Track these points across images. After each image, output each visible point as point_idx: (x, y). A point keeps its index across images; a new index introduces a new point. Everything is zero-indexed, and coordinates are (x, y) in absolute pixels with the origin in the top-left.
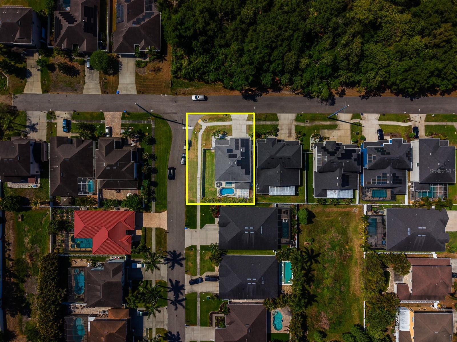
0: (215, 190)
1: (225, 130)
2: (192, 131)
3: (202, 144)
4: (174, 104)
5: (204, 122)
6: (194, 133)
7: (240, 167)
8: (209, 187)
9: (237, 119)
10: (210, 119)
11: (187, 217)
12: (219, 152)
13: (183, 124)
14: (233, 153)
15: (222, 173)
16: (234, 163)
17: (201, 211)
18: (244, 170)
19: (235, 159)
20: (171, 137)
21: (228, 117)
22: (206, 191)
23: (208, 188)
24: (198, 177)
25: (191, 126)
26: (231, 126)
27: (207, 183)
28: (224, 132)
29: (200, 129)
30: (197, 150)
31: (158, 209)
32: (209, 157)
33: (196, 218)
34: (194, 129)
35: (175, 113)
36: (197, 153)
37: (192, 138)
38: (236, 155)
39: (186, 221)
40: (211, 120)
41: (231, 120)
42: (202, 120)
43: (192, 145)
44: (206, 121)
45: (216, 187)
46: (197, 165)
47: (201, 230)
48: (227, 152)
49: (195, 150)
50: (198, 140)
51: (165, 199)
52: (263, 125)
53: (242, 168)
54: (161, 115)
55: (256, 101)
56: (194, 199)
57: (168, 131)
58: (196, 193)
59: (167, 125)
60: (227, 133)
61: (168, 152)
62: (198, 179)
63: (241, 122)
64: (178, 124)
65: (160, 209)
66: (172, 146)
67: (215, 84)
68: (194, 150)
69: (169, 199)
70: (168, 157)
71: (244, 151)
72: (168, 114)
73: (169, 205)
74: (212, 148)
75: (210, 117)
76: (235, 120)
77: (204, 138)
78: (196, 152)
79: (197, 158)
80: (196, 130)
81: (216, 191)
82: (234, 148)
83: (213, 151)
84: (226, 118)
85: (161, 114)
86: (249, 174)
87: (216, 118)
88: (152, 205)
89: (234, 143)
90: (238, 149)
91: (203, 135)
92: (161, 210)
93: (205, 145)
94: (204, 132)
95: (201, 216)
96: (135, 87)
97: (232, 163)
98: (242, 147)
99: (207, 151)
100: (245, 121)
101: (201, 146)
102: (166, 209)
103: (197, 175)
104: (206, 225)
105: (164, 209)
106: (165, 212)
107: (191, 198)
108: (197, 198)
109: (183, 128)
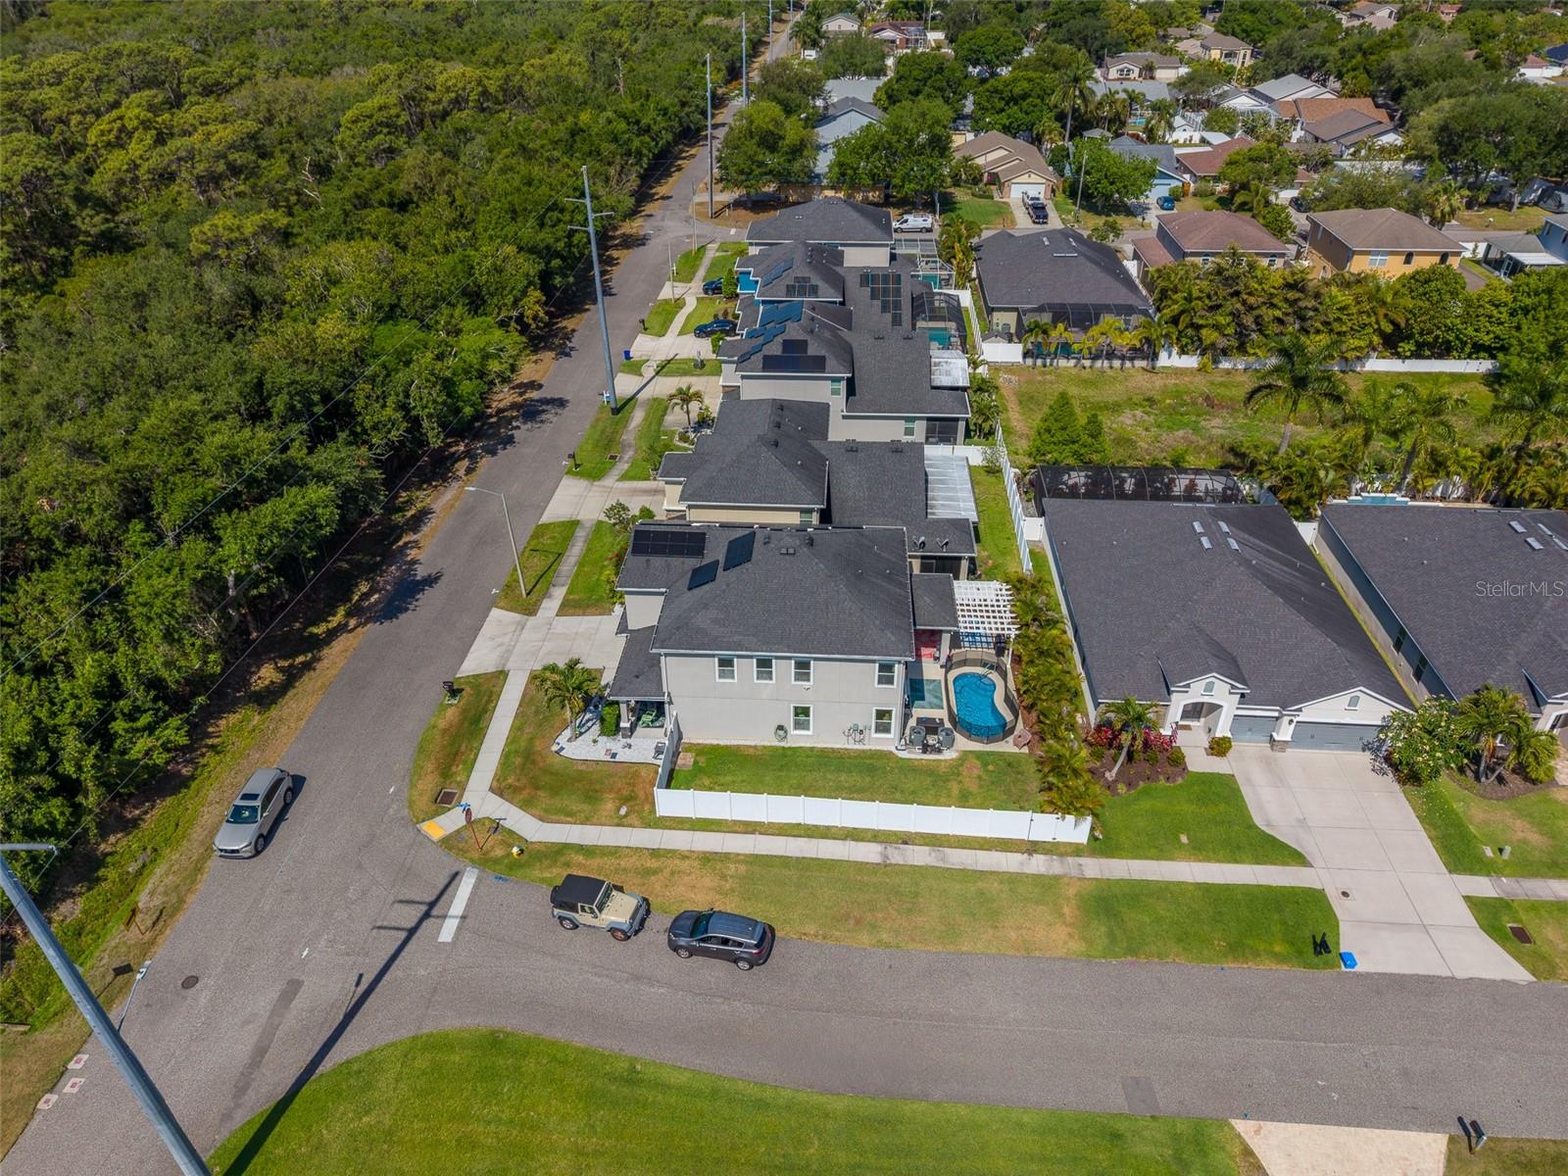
0: (974, 762)
2: (490, 878)
3: (620, 820)
4: (202, 995)
5: (449, 806)
6: (513, 867)
8: (955, 789)
9: (502, 649)
10: (445, 772)
11: (1242, 951)
13: (412, 932)
17: (1162, 854)
20: (494, 1042)
21: (477, 686)
23: (964, 795)
24: (873, 858)
29: (496, 829)
30: (655, 853)
33: (1227, 888)
34: (486, 864)
35: (293, 987)
36: (683, 855)
39: (1280, 958)
40: (458, 769)
41: (503, 673)
42: (433, 815)
45: (951, 754)
46: (785, 861)
47: (1315, 862)
49: (653, 864)
50: (581, 849)
52: (582, 564)
54: (241, 1117)
56: (1071, 894)
57: (422, 1063)
58: (1012, 878)
59: (366, 1068)
61: (632, 1079)
62: (898, 859)
63: (529, 636)
64: (396, 973)
66: (579, 1041)
67: (213, 747)
69: (1109, 1098)
72: (260, 1052)
75: (429, 768)
77: (575, 808)
78: (673, 864)
79: (725, 857)
80: (501, 853)
81: (980, 755)
84: (478, 694)
85: (227, 1117)
87: (453, 743)
91: (550, 817)
93: (627, 802)
94: (526, 805)
95: (1201, 850)
100: (533, 622)
101: (635, 830)
102: (1220, 1127)
103: (861, 866)
104: (1258, 821)
105: (1228, 1147)
106: (1254, 1144)
107: (1066, 910)
108: (1058, 871)
109: (445, 938)
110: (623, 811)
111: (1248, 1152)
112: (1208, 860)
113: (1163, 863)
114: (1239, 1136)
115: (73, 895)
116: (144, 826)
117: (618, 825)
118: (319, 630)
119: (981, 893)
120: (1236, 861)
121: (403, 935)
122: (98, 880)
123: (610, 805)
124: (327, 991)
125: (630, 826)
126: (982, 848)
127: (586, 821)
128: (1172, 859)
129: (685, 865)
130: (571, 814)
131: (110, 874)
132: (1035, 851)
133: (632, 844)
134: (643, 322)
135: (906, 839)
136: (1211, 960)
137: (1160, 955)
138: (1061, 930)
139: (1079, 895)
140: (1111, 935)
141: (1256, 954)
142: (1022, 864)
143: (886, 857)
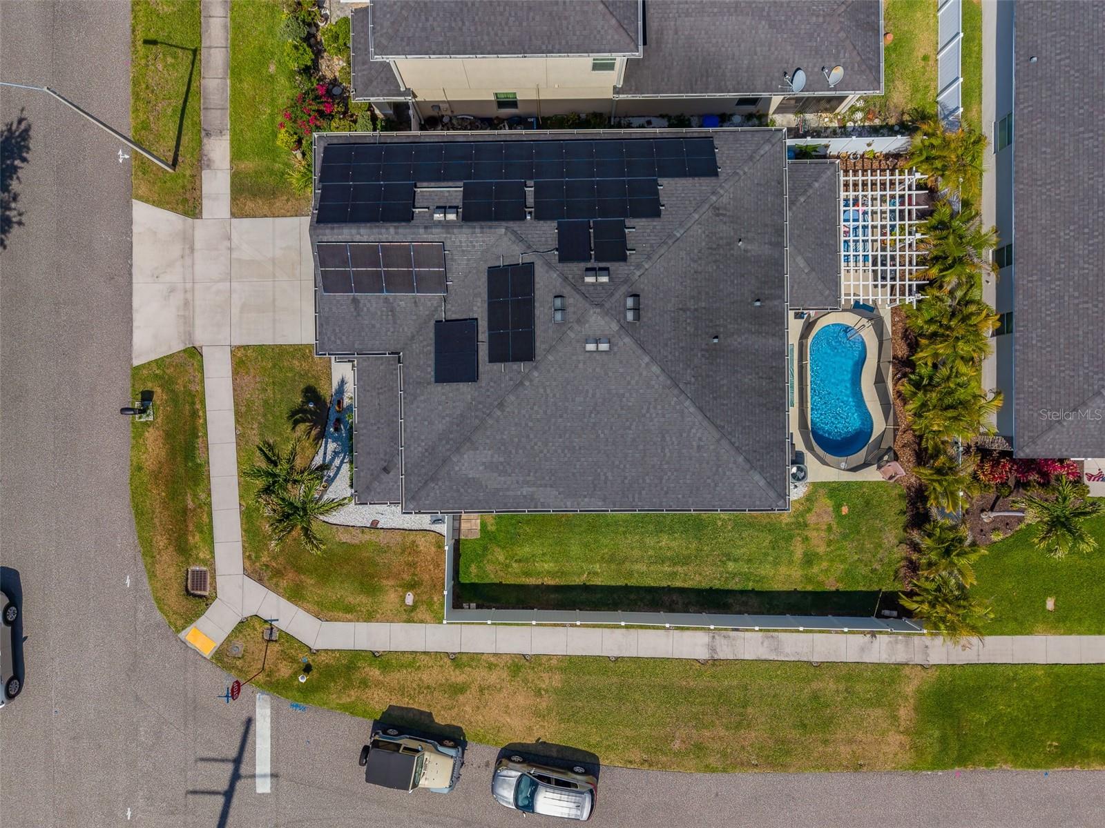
0: (826, 503)
1: (284, 410)
2: (286, 705)
3: (409, 615)
5: (206, 601)
6: (306, 691)
7: (638, 230)
8: (799, 551)
9: (177, 299)
10: (183, 549)
11: (1070, 753)
12: (470, 464)
13: (229, 795)
14: (479, 310)
15: (700, 431)
16: (594, 298)
18: (670, 188)
19: (546, 280)
21: (167, 383)
22: (831, 585)
23: (809, 560)
24: (702, 654)
25: (249, 722)
26: (243, 359)
27: (766, 570)
28: (297, 416)
29: (271, 634)
30: (457, 660)
32: (526, 550)
34: (275, 687)
36: (489, 662)
37: (350, 709)
38: (496, 274)
40: (195, 539)
41: (194, 353)
42: (190, 618)
43: (419, 704)
44: (200, 579)
48: (472, 375)
49: (458, 677)
50: (375, 657)
52: (235, 71)
53: (652, 209)
55: (25, 135)
56: (910, 689)
58: (850, 673)
60: (311, 393)
62: (725, 653)
63: (207, 267)
68: (457, 690)
71: (453, 192)
74: (443, 528)
75: (161, 541)
76: (187, 319)
77: (352, 599)
78: (480, 675)
79: (535, 662)
80: (285, 671)
81: (834, 490)
82: (430, 299)
83: (472, 524)
84: (174, 399)
86: (707, 145)
87: (174, 494)
89: (371, 301)
90: (439, 255)
91: (325, 611)
93: (412, 586)
94: (295, 595)
95: (1065, 621)
97: (597, 321)
98: (404, 215)
99: (472, 574)
100: (203, 230)
101: (428, 626)
103: (685, 664)
107: (902, 713)
108: (900, 657)
109: (264, 786)
110: (410, 599)
112: (1070, 632)
113: (1020, 638)
117: (408, 621)
119: (815, 697)
121: (220, 800)
123: (392, 597)
125: (422, 622)
127: (370, 617)
129: (493, 678)
130: (349, 609)
132: (878, 633)
133: (432, 648)
136: (1037, 766)
137: (990, 764)
138: (895, 739)
139: (919, 691)
140: (943, 740)
141: (1086, 755)
142: (862, 649)
143: (713, 650)
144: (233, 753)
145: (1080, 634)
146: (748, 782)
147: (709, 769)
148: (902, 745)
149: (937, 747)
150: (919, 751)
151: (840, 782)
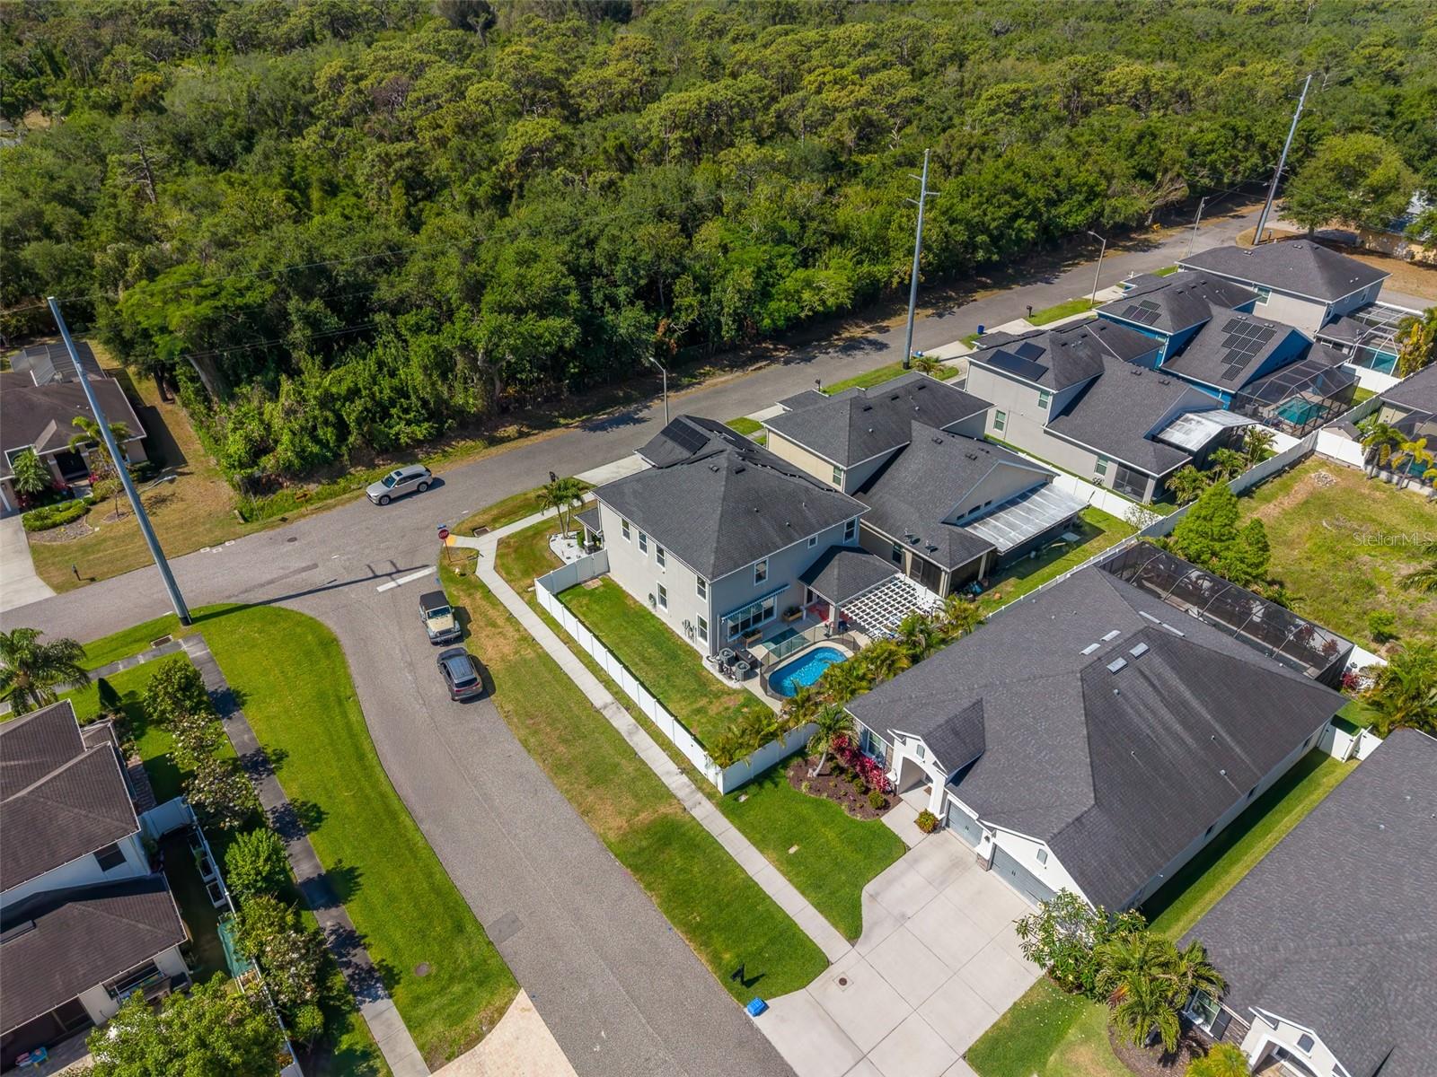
0: (740, 700)
2: (436, 577)
3: (523, 592)
4: (289, 546)
5: (475, 535)
6: (451, 580)
8: (701, 704)
10: (496, 520)
11: (699, 933)
13: (376, 577)
17: (761, 843)
23: (700, 711)
24: (598, 704)
27: (676, 697)
29: (472, 558)
30: (510, 618)
31: (438, 1027)
33: (763, 898)
34: (444, 570)
35: (315, 566)
36: (519, 629)
37: (452, 597)
39: (715, 959)
40: (505, 521)
42: (462, 534)
43: (473, 617)
44: (483, 528)
45: (733, 684)
47: (862, 946)
49: (500, 622)
50: (487, 592)
51: (460, 929)
54: (231, 601)
56: (662, 810)
57: (300, 630)
58: (647, 774)
59: (286, 615)
62: (608, 713)
64: (345, 588)
65: (456, 1019)
68: (493, 625)
69: (488, 912)
70: (353, 717)
72: (271, 582)
73: (507, 947)
75: (494, 512)
77: (516, 572)
78: (510, 631)
80: (456, 570)
81: (751, 698)
88: (367, 1032)
91: (501, 567)
92: (472, 1021)
94: (501, 556)
95: (791, 864)
96: (42, 583)
101: (522, 602)
102: (511, 985)
103: (584, 700)
104: (869, 889)
105: (496, 998)
106: (512, 1011)
107: (642, 816)
108: (680, 794)
109: (380, 589)
110: (531, 589)
111: (501, 1012)
113: (753, 849)
114: (511, 1000)
115: (320, 483)
116: (377, 470)
117: (518, 594)
118: (562, 421)
119: (616, 766)
120: (803, 893)
121: (371, 575)
122: (335, 482)
123: (528, 582)
124: (320, 577)
125: (522, 598)
126: (661, 745)
127: (509, 581)
128: (761, 852)
130: (510, 574)
131: (342, 482)
132: (687, 774)
134: (1030, 309)
135: (629, 706)
136: (672, 918)
137: (649, 886)
138: (621, 821)
139: (666, 816)
140: (642, 850)
141: (706, 944)
142: (668, 773)
143: (605, 707)
144: (379, 573)
145: (790, 881)
146: (532, 766)
147: (525, 743)
148: (620, 828)
149: (634, 850)
150: (623, 840)
151: (568, 811)
